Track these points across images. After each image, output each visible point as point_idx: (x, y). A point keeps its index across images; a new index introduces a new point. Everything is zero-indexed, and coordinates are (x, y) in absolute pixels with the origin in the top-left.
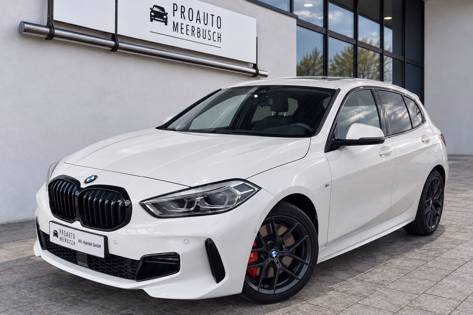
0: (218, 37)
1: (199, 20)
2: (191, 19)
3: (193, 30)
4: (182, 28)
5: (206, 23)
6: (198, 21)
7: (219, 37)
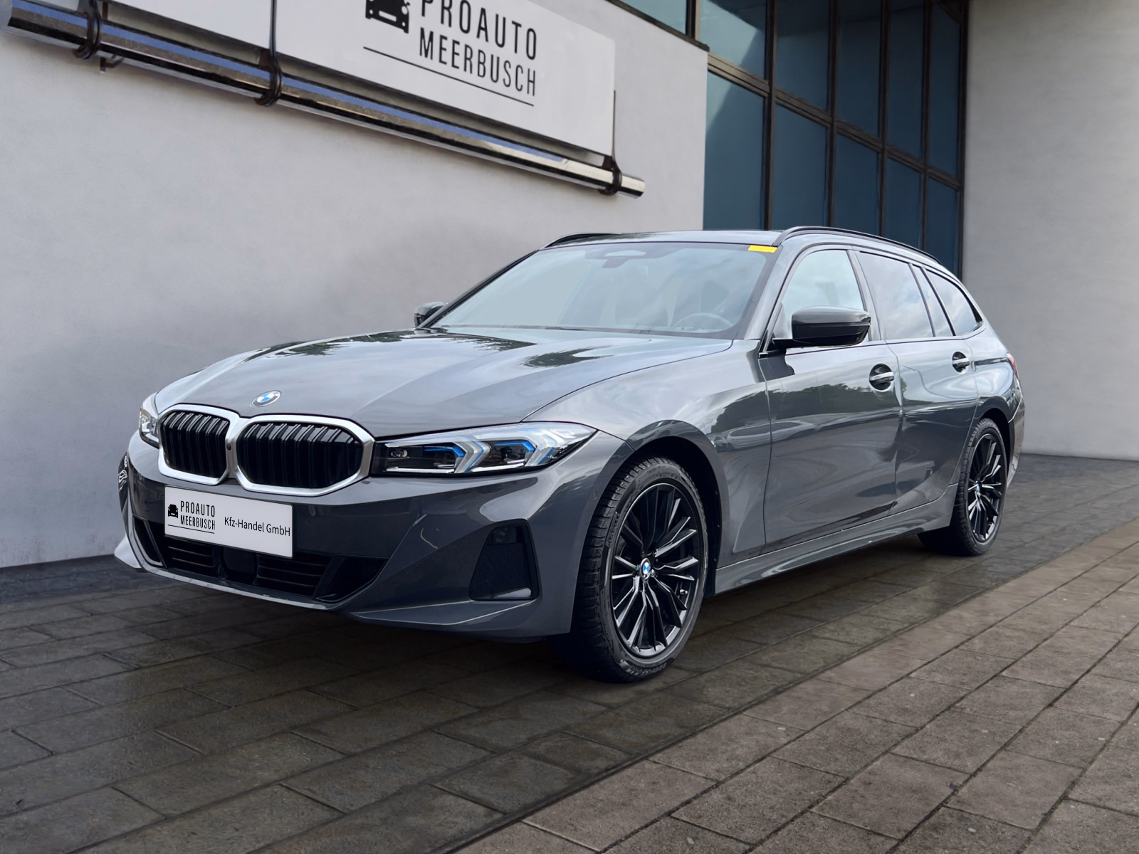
0: (529, 81)
1: (485, 29)
2: (465, 27)
3: (468, 56)
4: (442, 49)
5: (500, 42)
6: (482, 33)
7: (531, 82)
